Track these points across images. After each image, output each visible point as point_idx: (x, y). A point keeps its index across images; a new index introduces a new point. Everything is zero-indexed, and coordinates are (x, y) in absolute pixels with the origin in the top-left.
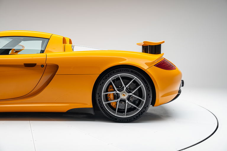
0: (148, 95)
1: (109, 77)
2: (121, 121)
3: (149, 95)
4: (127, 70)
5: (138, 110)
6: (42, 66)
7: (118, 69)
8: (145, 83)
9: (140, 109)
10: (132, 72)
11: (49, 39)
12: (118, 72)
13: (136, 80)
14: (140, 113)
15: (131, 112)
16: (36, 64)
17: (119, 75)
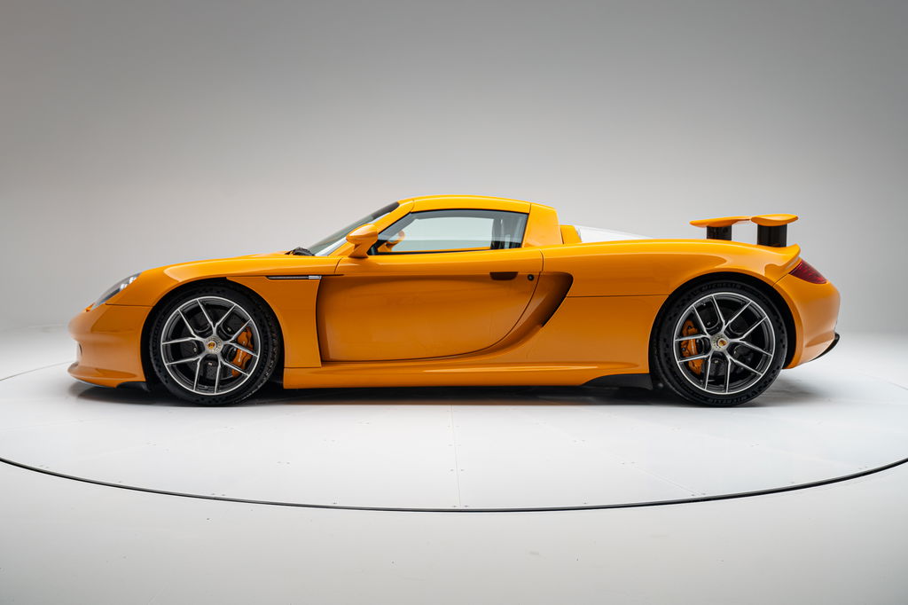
0: (779, 341)
1: (690, 300)
2: (717, 402)
3: (782, 341)
4: (732, 284)
5: (756, 376)
6: (531, 277)
7: (711, 283)
8: (772, 313)
9: (762, 375)
10: (743, 290)
11: (528, 214)
12: (712, 288)
13: (751, 308)
14: (762, 384)
15: (738, 382)
16: (517, 273)
17: (712, 295)
